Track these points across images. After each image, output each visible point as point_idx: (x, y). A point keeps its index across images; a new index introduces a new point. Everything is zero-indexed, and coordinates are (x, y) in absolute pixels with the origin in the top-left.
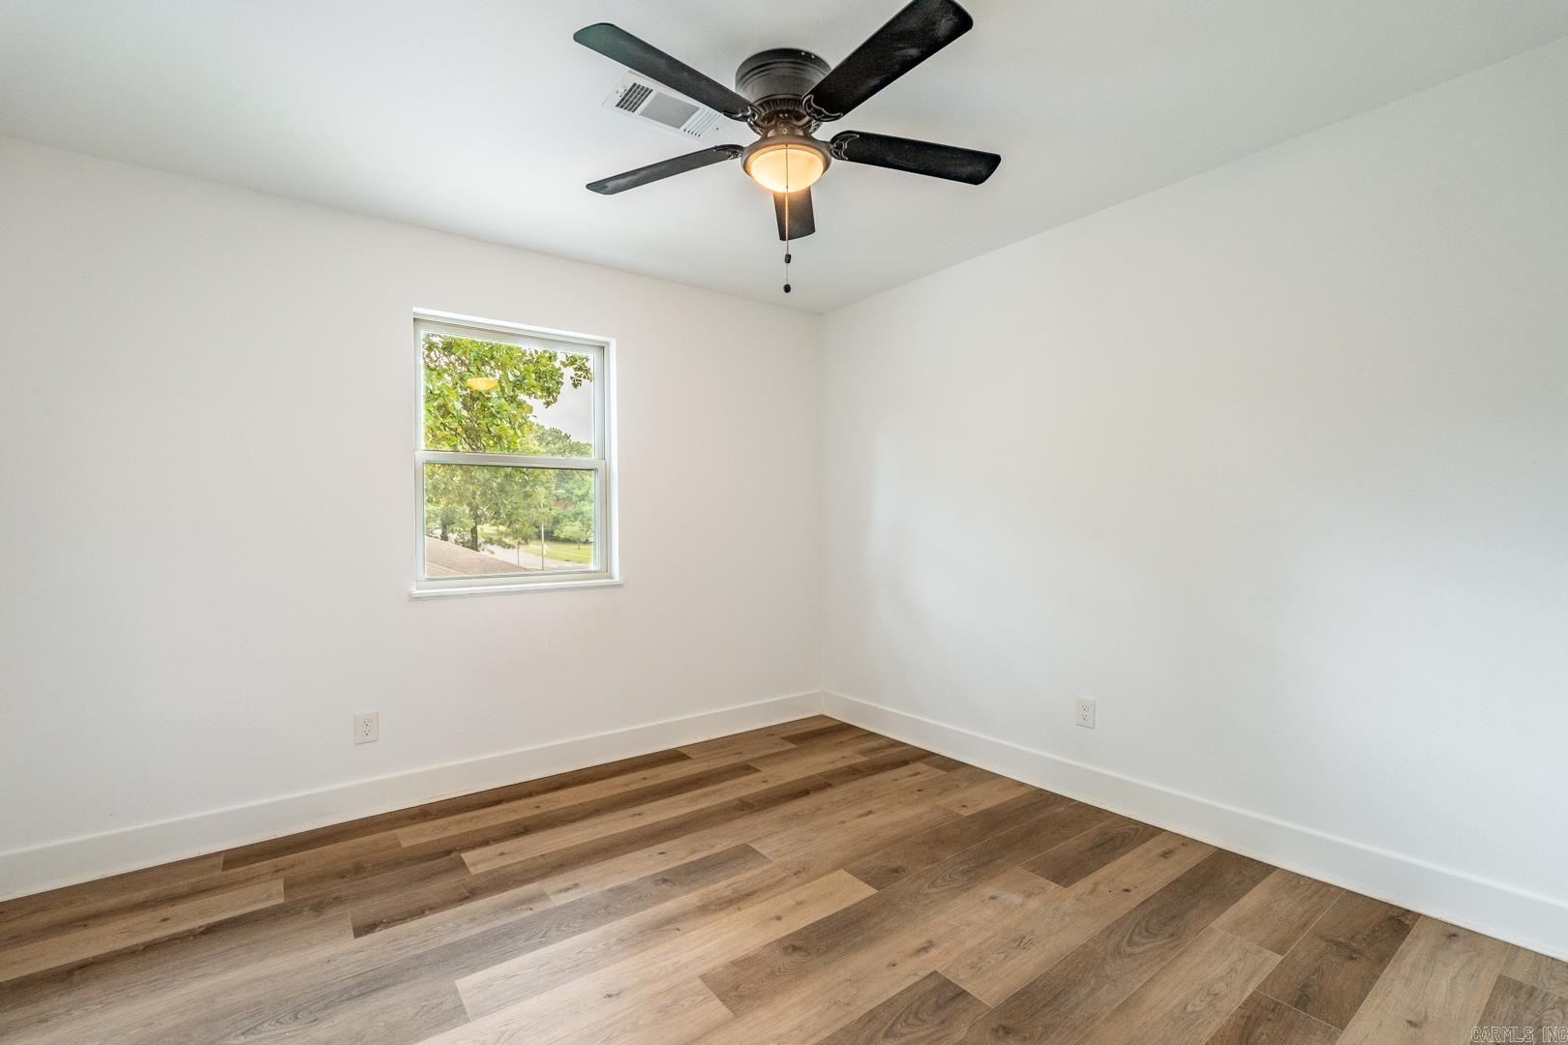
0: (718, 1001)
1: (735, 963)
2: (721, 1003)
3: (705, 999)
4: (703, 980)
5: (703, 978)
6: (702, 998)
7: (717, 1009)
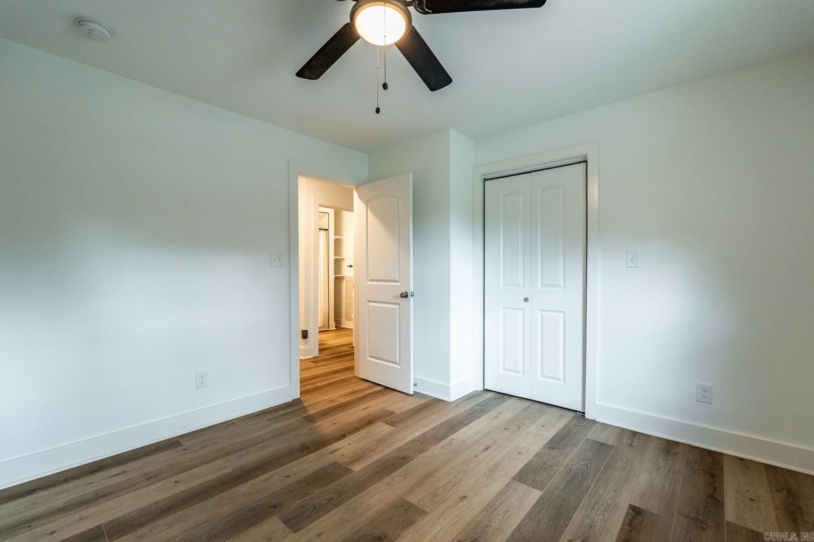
0: (413, 503)
1: (412, 523)
2: (411, 502)
3: (420, 502)
4: (425, 511)
5: (425, 513)
6: (421, 503)
7: (413, 499)
